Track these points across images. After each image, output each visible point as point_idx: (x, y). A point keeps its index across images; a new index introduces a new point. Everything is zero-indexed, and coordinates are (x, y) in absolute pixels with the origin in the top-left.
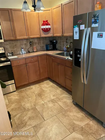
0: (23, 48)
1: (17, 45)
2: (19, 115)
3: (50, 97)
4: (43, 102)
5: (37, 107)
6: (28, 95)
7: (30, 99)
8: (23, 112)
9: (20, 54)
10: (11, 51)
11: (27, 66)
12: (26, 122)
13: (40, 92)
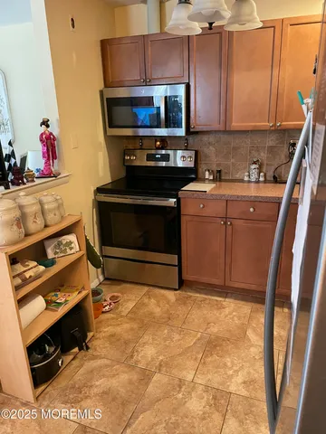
0: (255, 163)
1: (239, 148)
2: (106, 361)
3: (230, 377)
4: (190, 377)
5: (156, 377)
6: (184, 322)
7: (176, 337)
8: (119, 362)
9: (242, 181)
10: (218, 165)
11: (229, 228)
12: (86, 398)
13: (227, 335)
